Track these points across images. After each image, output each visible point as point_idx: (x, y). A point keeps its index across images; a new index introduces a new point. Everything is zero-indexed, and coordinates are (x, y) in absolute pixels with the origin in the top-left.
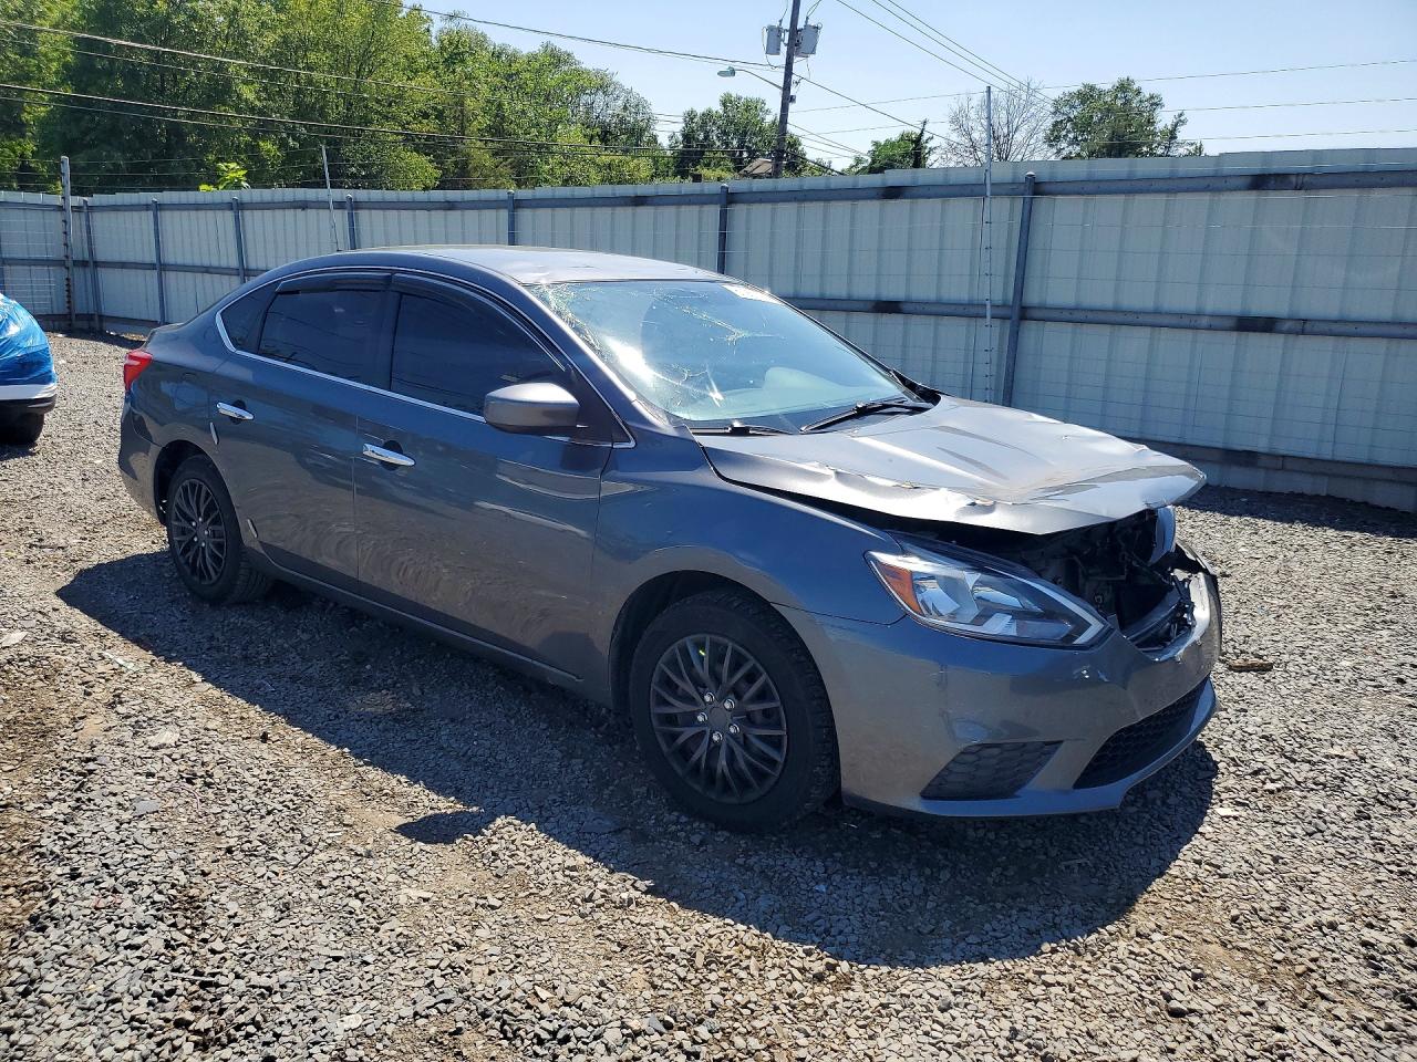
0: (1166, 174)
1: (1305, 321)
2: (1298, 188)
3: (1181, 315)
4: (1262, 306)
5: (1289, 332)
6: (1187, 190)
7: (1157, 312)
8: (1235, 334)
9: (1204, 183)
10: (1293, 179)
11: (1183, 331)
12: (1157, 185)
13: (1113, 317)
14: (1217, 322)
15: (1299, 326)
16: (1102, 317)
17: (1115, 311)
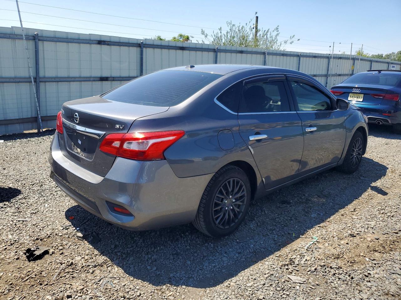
0: (77, 38)
1: (114, 77)
2: (108, 45)
3: (87, 78)
4: (105, 75)
5: (111, 80)
6: (83, 43)
7: (80, 77)
8: (100, 82)
9: (87, 41)
10: (106, 42)
11: (87, 82)
12: (75, 41)
13: (68, 80)
14: (96, 79)
15: (112, 79)
16: (65, 80)
17: (68, 78)
